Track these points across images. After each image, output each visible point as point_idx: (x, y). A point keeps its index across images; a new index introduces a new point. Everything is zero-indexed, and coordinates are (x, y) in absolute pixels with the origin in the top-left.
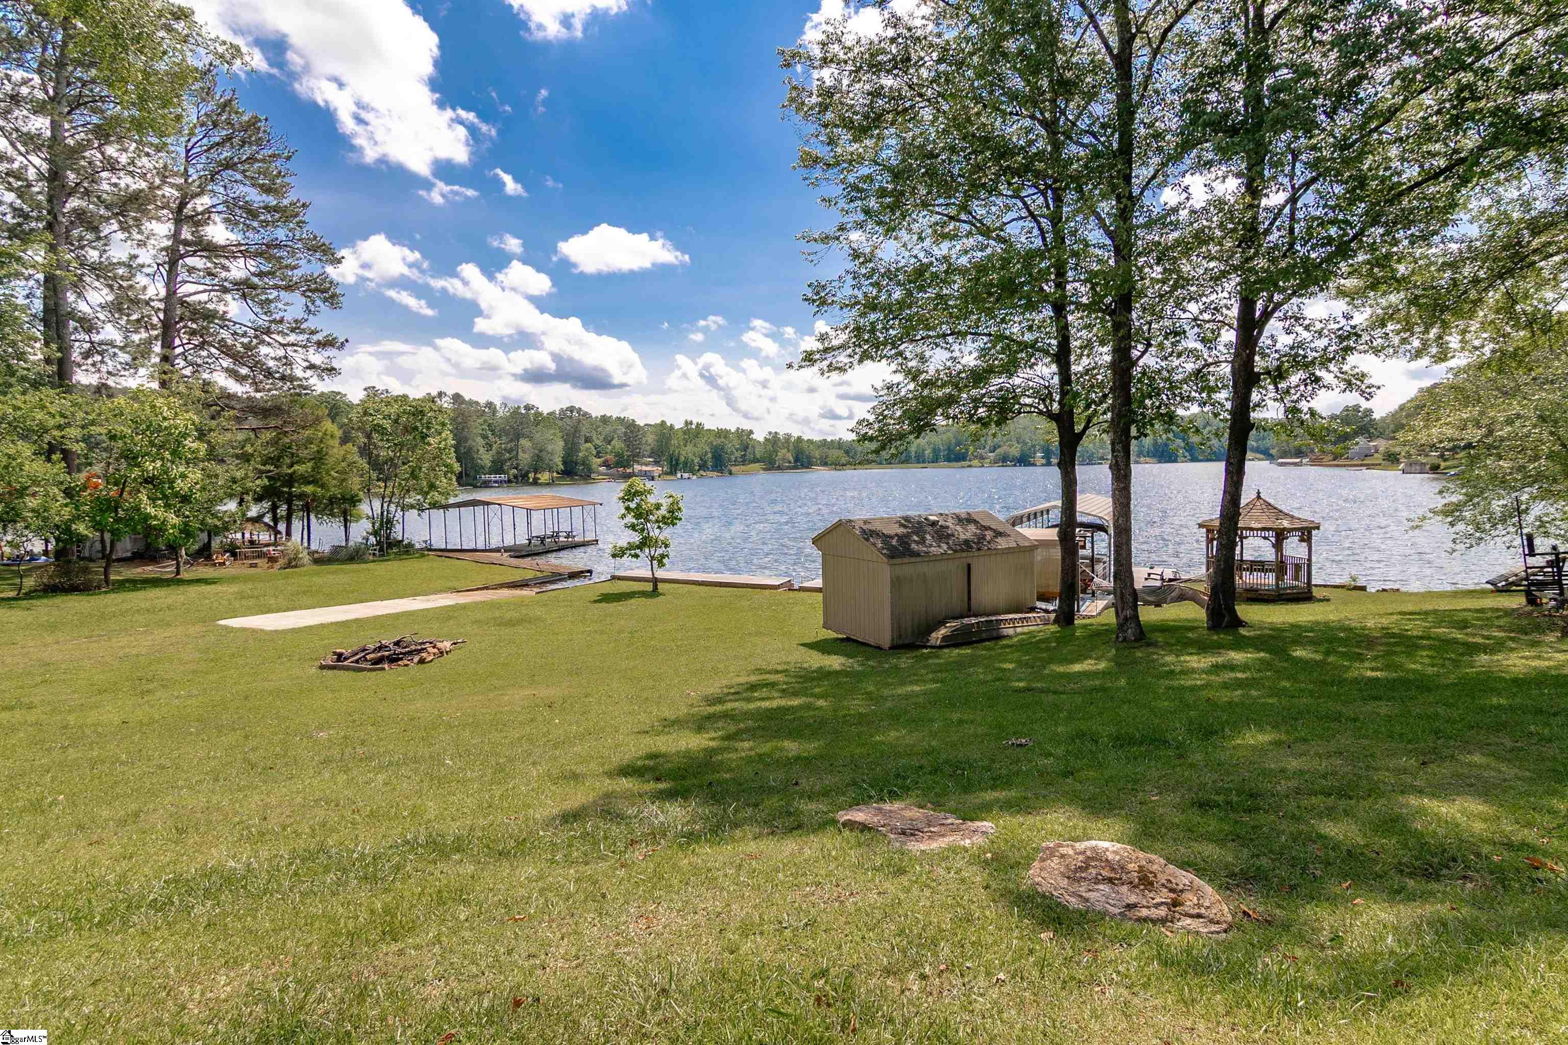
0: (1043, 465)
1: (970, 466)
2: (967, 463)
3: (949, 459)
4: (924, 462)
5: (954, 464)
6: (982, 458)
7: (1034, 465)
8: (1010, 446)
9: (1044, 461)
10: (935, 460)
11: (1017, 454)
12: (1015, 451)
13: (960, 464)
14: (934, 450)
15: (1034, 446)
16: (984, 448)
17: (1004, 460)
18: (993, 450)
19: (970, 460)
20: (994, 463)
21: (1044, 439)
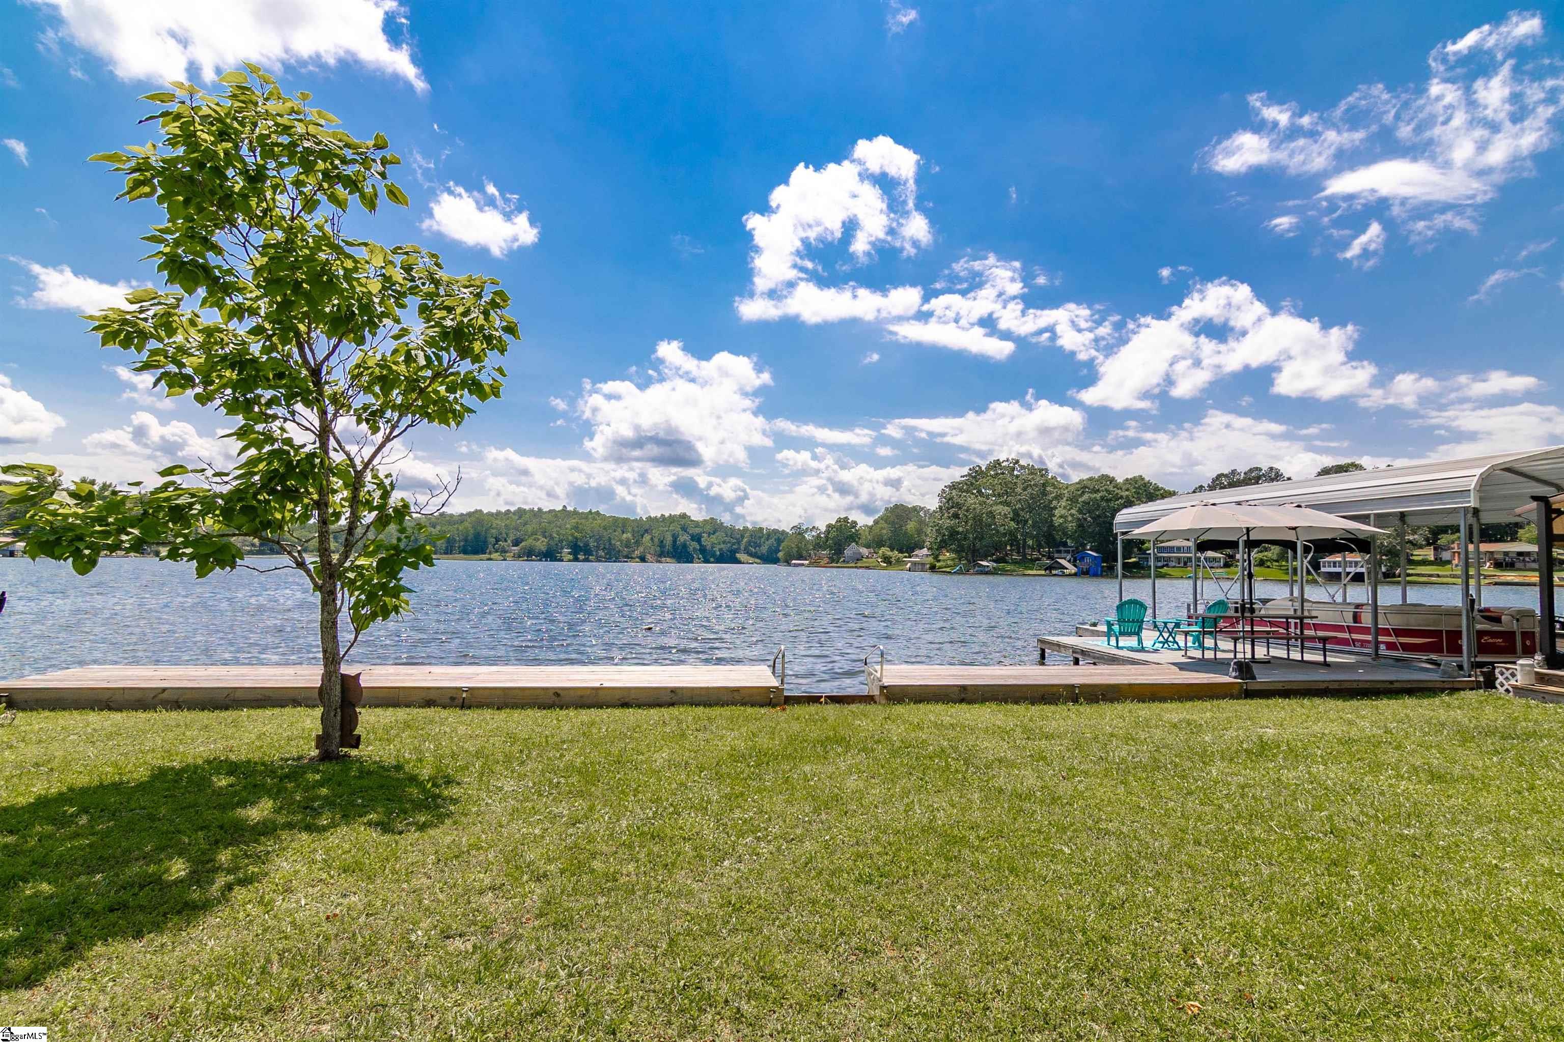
1: (490, 559)
2: (487, 556)
3: (465, 552)
6: (504, 551)
7: (561, 560)
8: (536, 540)
9: (571, 557)
11: (544, 549)
12: (541, 544)
14: (449, 541)
15: (561, 541)
16: (506, 541)
17: (529, 554)
18: (516, 543)
19: (490, 553)
20: (518, 557)
21: (572, 535)
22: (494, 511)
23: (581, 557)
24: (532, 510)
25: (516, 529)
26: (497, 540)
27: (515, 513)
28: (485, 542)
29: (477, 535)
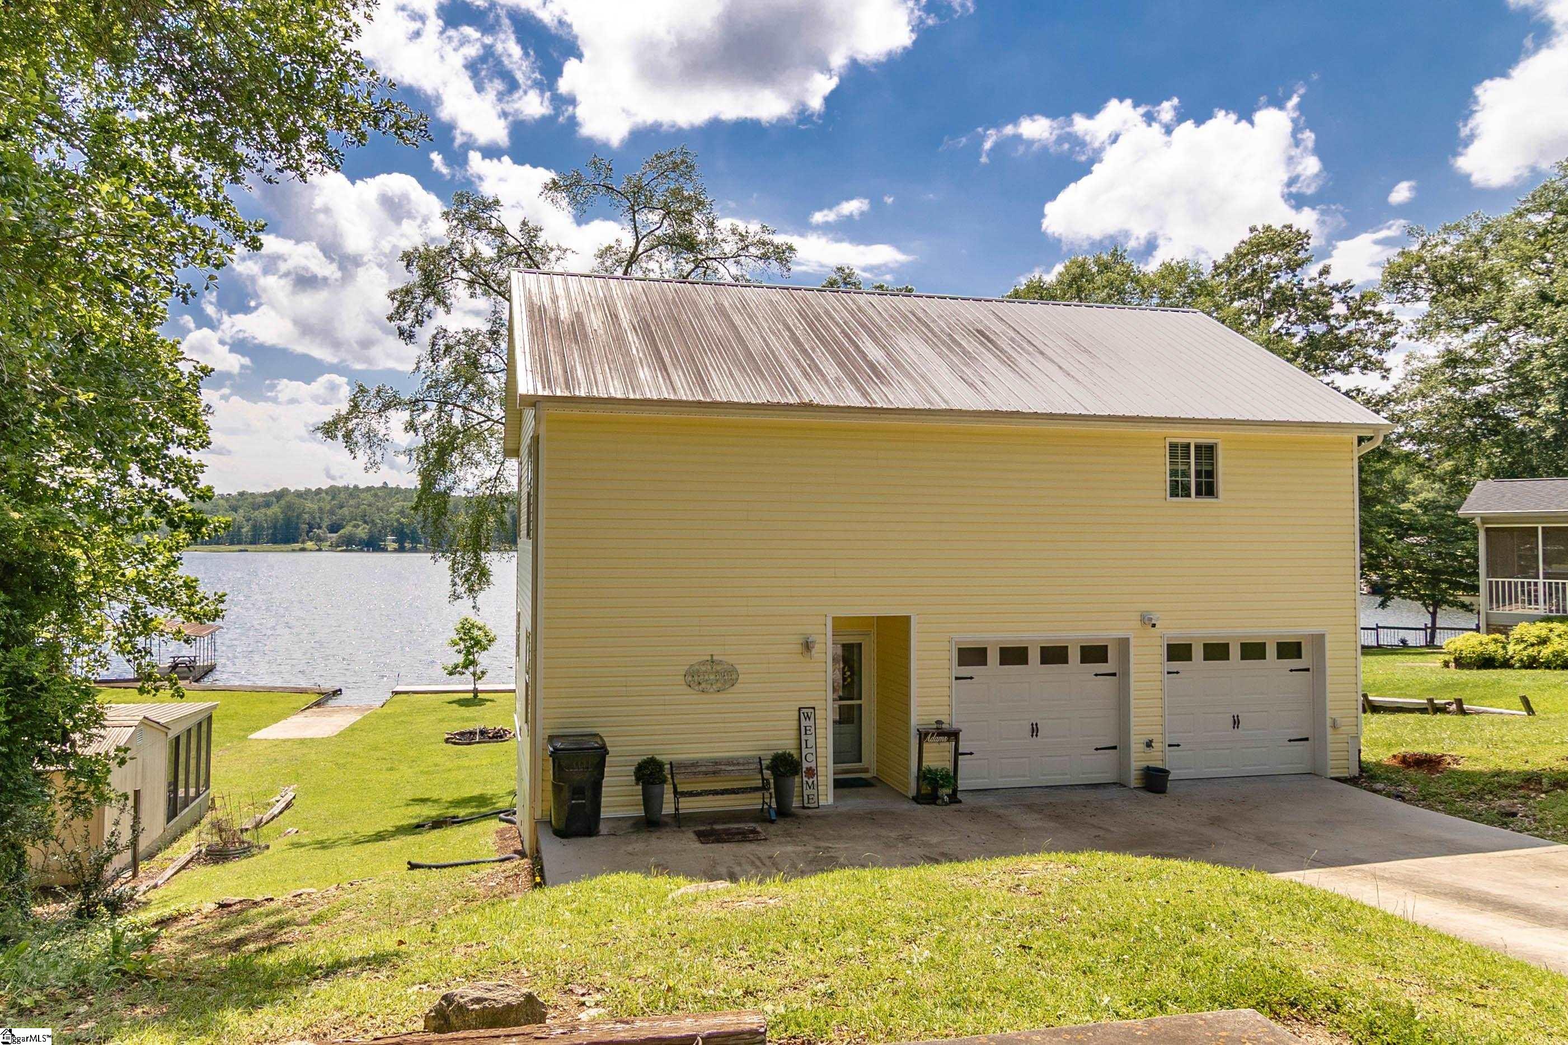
0: (395, 551)
1: (303, 550)
2: (300, 545)
3: (275, 542)
4: (239, 543)
5: (283, 547)
6: (319, 539)
7: (384, 550)
8: (356, 526)
9: (396, 545)
10: (255, 540)
11: (365, 536)
12: (362, 532)
13: (289, 547)
14: (254, 528)
15: (384, 527)
16: (320, 528)
17: (349, 544)
18: (334, 528)
19: (303, 542)
20: (334, 547)
21: (398, 520)
22: (302, 489)
23: (408, 545)
24: (347, 488)
25: (332, 512)
26: (311, 528)
27: (327, 492)
28: (297, 528)
29: (288, 521)
